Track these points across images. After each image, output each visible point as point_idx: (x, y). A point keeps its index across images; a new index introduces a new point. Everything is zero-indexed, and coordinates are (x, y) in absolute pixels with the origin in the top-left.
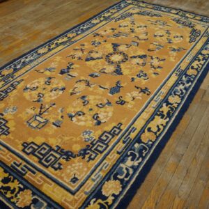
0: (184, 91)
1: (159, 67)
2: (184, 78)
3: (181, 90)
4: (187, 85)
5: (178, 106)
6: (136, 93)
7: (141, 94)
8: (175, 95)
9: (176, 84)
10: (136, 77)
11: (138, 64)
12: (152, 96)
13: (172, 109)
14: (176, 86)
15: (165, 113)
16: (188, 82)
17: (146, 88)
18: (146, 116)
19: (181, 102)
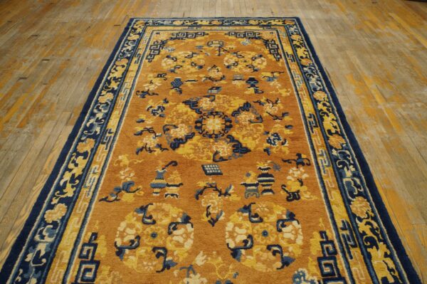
0: (95, 111)
1: (141, 134)
2: (98, 129)
3: (100, 110)
4: (92, 121)
5: (101, 93)
6: (152, 88)
7: (147, 89)
8: (107, 103)
9: (107, 117)
10: (165, 105)
11: (175, 127)
12: (133, 92)
13: (107, 88)
14: (107, 114)
15: (113, 82)
16: (92, 125)
17: (144, 97)
18: (131, 74)
19: (98, 97)
